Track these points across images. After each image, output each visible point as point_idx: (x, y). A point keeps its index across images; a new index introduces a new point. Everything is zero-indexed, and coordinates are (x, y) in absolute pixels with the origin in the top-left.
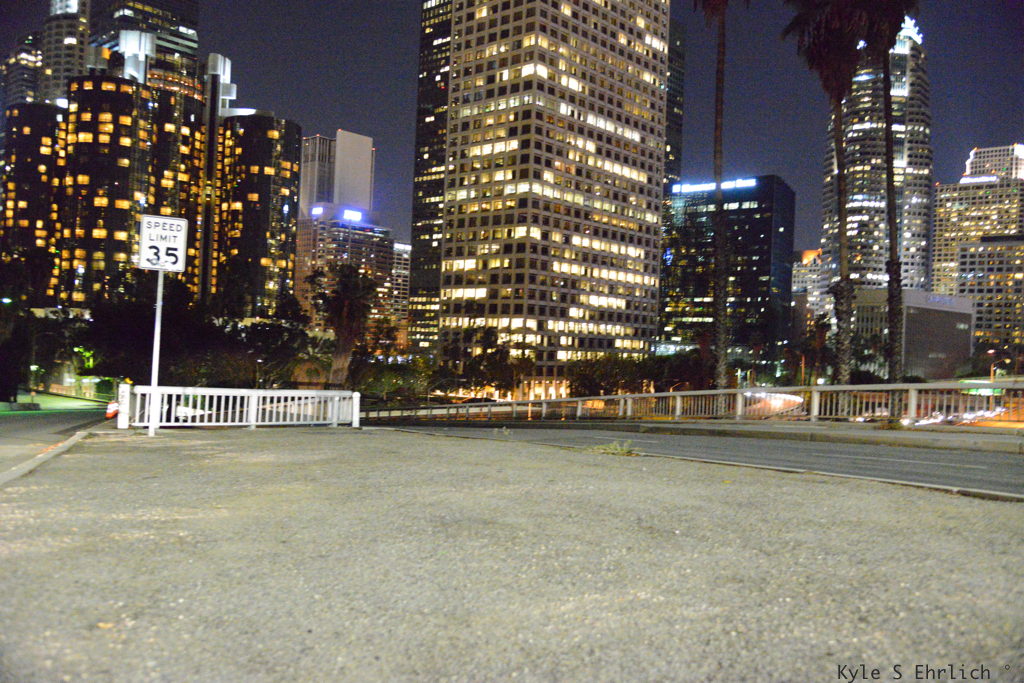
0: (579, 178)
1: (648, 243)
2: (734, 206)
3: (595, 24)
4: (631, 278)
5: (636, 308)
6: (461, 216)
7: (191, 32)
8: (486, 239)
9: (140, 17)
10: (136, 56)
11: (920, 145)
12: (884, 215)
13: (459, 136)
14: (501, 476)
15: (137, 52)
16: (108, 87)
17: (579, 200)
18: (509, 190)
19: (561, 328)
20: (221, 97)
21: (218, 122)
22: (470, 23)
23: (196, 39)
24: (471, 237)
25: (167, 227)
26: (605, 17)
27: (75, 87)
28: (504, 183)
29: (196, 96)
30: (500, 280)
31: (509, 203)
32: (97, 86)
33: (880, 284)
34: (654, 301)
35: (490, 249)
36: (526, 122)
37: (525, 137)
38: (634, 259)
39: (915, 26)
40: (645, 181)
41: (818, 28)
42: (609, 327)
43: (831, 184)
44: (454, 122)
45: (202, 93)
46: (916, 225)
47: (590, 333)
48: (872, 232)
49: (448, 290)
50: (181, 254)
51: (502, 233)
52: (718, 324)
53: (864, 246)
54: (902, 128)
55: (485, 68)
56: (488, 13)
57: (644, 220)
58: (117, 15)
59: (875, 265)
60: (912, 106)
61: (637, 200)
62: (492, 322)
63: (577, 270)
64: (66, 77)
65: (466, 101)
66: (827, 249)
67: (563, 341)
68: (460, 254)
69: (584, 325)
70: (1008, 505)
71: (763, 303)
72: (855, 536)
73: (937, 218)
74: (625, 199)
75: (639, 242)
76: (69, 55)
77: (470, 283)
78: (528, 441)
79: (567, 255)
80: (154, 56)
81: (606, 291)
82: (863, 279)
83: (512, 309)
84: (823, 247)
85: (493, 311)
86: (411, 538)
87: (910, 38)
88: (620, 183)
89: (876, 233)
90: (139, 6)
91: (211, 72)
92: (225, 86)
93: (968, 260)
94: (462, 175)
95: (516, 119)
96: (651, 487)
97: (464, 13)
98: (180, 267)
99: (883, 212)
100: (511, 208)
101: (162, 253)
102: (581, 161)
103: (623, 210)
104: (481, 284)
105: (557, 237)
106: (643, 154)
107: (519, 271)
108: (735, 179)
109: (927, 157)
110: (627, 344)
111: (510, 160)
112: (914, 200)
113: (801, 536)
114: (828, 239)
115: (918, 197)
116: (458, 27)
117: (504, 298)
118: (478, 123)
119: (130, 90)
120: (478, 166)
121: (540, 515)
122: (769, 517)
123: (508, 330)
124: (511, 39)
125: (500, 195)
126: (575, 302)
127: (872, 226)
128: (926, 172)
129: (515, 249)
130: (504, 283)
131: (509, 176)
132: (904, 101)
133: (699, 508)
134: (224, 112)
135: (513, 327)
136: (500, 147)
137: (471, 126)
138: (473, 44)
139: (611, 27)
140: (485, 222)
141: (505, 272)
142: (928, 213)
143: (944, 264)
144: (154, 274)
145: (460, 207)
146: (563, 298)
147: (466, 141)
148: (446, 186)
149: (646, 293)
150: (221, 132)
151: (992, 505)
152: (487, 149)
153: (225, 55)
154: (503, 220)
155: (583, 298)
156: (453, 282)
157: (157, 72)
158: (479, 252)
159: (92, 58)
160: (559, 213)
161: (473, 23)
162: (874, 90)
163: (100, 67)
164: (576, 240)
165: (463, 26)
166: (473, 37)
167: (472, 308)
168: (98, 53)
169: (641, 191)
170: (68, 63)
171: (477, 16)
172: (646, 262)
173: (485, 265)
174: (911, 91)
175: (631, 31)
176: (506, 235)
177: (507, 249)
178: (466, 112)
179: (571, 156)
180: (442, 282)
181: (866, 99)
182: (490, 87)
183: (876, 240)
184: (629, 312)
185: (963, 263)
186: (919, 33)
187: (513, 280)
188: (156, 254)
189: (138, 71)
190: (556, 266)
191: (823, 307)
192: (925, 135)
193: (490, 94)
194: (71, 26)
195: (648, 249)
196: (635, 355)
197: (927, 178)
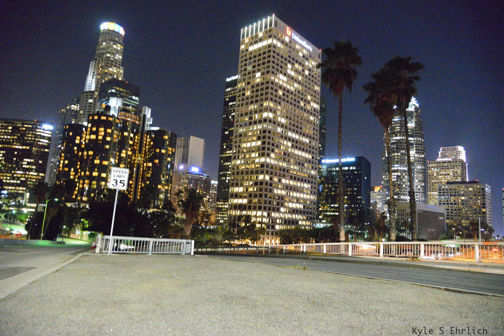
0: (285, 156)
1: (312, 182)
2: (346, 168)
3: (292, 98)
4: (305, 196)
5: (307, 208)
6: (238, 170)
7: (137, 98)
8: (247, 179)
9: (118, 92)
10: (115, 107)
11: (420, 146)
12: (407, 173)
13: (238, 139)
14: (251, 277)
15: (115, 105)
16: (103, 118)
17: (285, 165)
18: (257, 160)
19: (277, 216)
20: (147, 123)
21: (144, 132)
22: (243, 97)
23: (138, 101)
24: (241, 179)
25: (121, 172)
26: (295, 95)
27: (91, 118)
28: (255, 158)
29: (137, 122)
30: (253, 196)
31: (257, 166)
32: (99, 118)
33: (406, 200)
34: (314, 206)
35: (249, 183)
36: (264, 134)
37: (264, 140)
38: (307, 189)
39: (416, 100)
40: (311, 158)
41: (378, 100)
42: (296, 216)
43: (385, 160)
44: (236, 134)
45: (139, 121)
46: (420, 177)
47: (289, 218)
48: (402, 180)
49: (232, 200)
50: (126, 183)
51: (254, 177)
52: (341, 216)
53: (399, 185)
54: (412, 139)
55: (249, 113)
56: (250, 93)
57: (311, 173)
58: (109, 92)
59: (404, 193)
60: (416, 130)
61: (308, 166)
62: (249, 213)
63: (283, 192)
64: (88, 114)
65: (241, 126)
66: (384, 186)
67: (278, 221)
68: (237, 185)
69: (286, 215)
70: (466, 295)
71: (359, 208)
72: (401, 308)
73: (429, 174)
74: (303, 165)
75: (309, 182)
76: (90, 106)
77: (241, 197)
78: (263, 263)
79: (280, 187)
80: (122, 107)
81: (295, 201)
82: (400, 198)
83: (257, 207)
84: (382, 185)
85: (250, 208)
86: (211, 304)
87: (414, 105)
88: (301, 159)
89: (404, 180)
90: (118, 88)
91: (143, 113)
92: (148, 118)
93: (442, 191)
94: (239, 154)
95: (260, 133)
96: (314, 284)
97: (241, 93)
98: (125, 188)
99: (406, 172)
100: (258, 167)
101: (118, 182)
102: (285, 150)
103: (302, 169)
104: (245, 197)
105: (276, 179)
106: (310, 147)
107: (261, 192)
108: (346, 158)
109: (423, 150)
110: (304, 223)
111: (258, 149)
112: (419, 167)
113: (378, 308)
114: (384, 182)
115: (420, 166)
116: (239, 98)
117: (254, 203)
118: (245, 134)
119: (111, 119)
120: (245, 151)
121: (267, 295)
122: (364, 299)
123: (256, 216)
124: (259, 103)
125: (253, 162)
126: (282, 205)
127: (402, 177)
128: (423, 156)
129: (259, 183)
130: (254, 197)
131: (257, 155)
132: (413, 128)
133: (334, 294)
134: (147, 128)
135: (258, 215)
136: (254, 144)
137: (243, 136)
138: (244, 105)
139: (297, 99)
140: (247, 173)
141: (255, 193)
142: (424, 172)
143: (432, 193)
144: (115, 190)
145: (238, 167)
146: (278, 204)
147: (240, 141)
148: (232, 158)
149: (311, 202)
150: (146, 136)
151: (459, 295)
152: (249, 145)
153: (149, 107)
154: (254, 172)
155: (286, 204)
156: (234, 196)
157: (123, 113)
158: (245, 185)
159: (98, 107)
160: (277, 170)
161: (245, 97)
162: (401, 124)
163: (101, 111)
164: (283, 181)
165: (241, 98)
166: (244, 102)
167: (241, 207)
168: (101, 104)
169: (309, 162)
170: (89, 109)
171: (246, 94)
172: (312, 190)
173: (247, 190)
174: (416, 125)
175: (305, 101)
176: (255, 178)
177: (256, 184)
178: (241, 130)
179: (282, 148)
180: (229, 195)
181: (398, 128)
182: (251, 121)
183: (404, 183)
184: (305, 210)
185: (440, 193)
186: (417, 103)
187: (258, 195)
188: (116, 183)
189: (115, 112)
190: (275, 191)
191: (383, 209)
192: (422, 142)
193: (250, 124)
194: (91, 95)
195: (312, 185)
196: (307, 228)
197: (423, 158)
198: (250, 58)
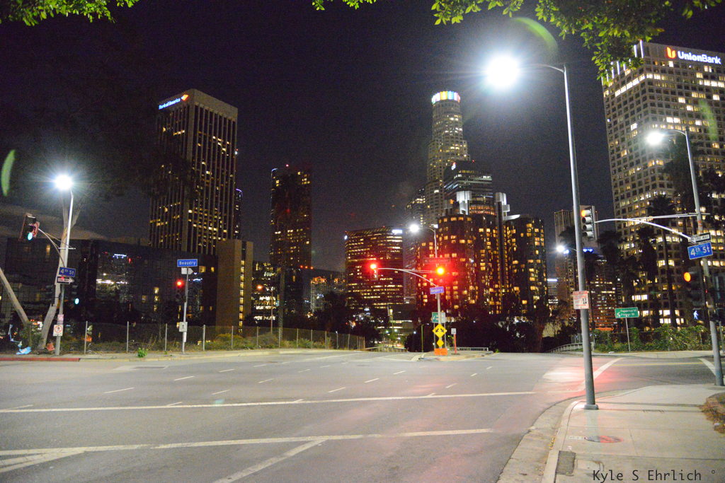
7: (488, 177)
15: (464, 200)
16: (453, 219)
20: (503, 212)
21: (503, 223)
23: (491, 180)
29: (492, 213)
32: (449, 220)
44: (618, 209)
45: (494, 211)
55: (630, 180)
56: (628, 153)
58: (455, 178)
65: (623, 198)
80: (471, 200)
83: (663, 305)
85: (652, 306)
90: (464, 172)
91: (497, 201)
92: (504, 206)
124: (642, 164)
134: (505, 218)
138: (622, 169)
150: (505, 228)
152: (637, 221)
153: (503, 193)
157: (474, 207)
161: (621, 159)
163: (450, 209)
165: (616, 161)
166: (622, 166)
168: (449, 202)
171: (622, 155)
178: (624, 204)
182: (634, 189)
189: (465, 208)
193: (635, 193)
198: (620, 106)
